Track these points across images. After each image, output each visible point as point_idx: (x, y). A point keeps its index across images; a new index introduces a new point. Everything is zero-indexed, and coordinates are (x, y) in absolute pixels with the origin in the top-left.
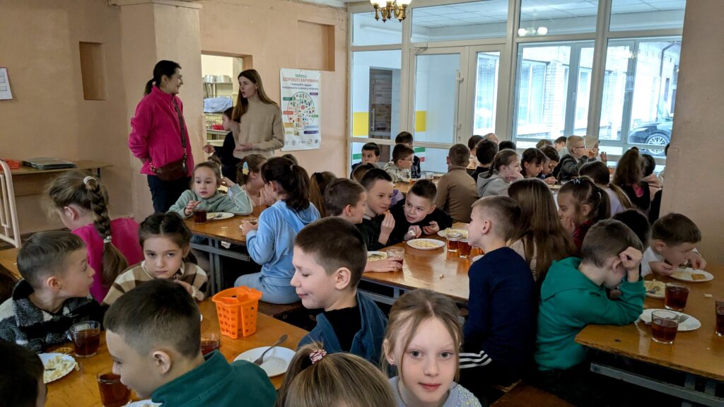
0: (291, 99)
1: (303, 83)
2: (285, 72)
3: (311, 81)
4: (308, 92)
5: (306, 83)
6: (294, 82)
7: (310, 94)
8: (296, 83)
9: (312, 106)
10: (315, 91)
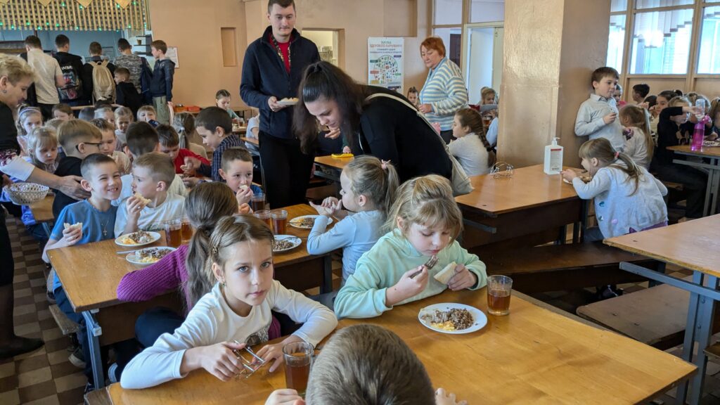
0: (377, 61)
1: (389, 48)
2: (372, 40)
3: (395, 46)
4: (392, 55)
5: (391, 48)
6: (380, 48)
7: (395, 56)
8: (383, 48)
9: (395, 66)
10: (398, 54)
